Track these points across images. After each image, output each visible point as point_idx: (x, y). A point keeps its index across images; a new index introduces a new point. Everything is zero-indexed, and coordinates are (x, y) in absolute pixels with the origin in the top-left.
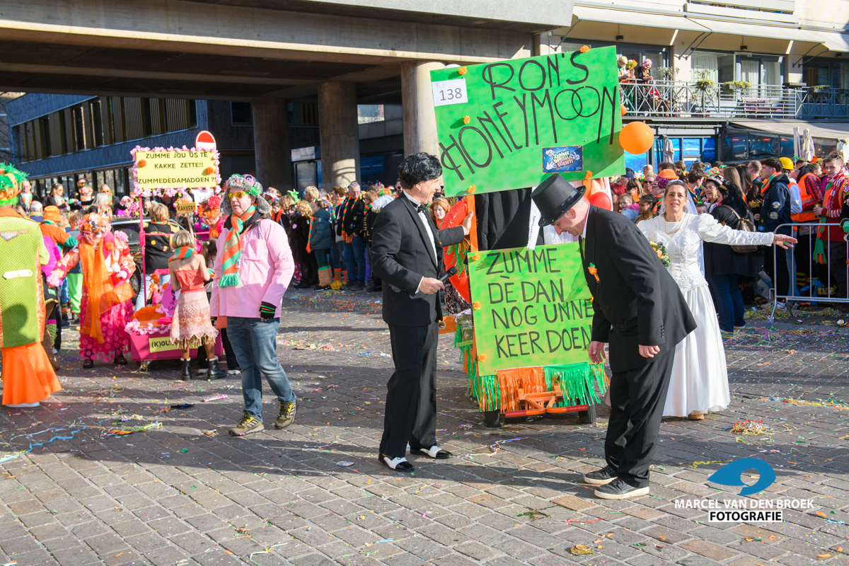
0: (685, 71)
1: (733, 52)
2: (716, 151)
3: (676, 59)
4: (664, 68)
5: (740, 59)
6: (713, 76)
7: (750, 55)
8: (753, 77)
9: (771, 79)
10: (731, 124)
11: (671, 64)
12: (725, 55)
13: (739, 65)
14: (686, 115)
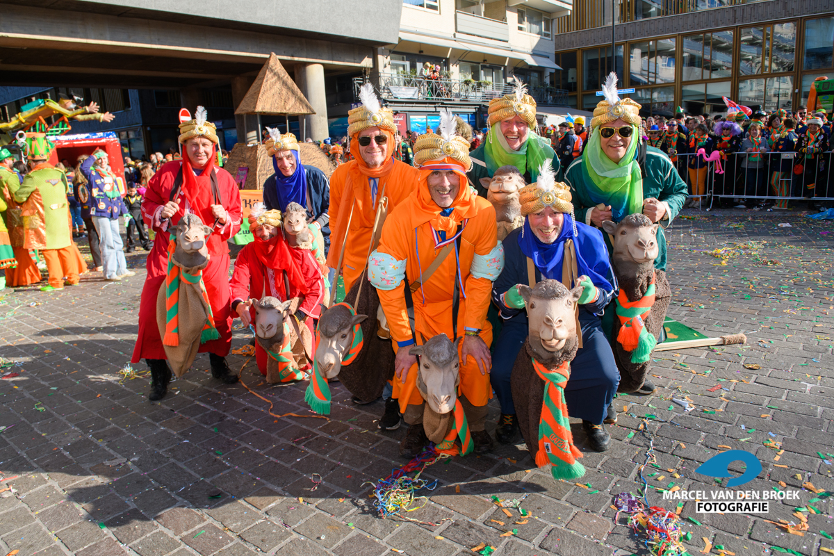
0: (456, 74)
1: (479, 63)
2: (476, 122)
3: (451, 66)
4: (445, 71)
5: (483, 67)
6: (469, 77)
7: (488, 65)
8: (489, 79)
9: (498, 80)
10: (484, 106)
11: (448, 69)
12: (475, 64)
13: (482, 72)
14: (457, 101)
